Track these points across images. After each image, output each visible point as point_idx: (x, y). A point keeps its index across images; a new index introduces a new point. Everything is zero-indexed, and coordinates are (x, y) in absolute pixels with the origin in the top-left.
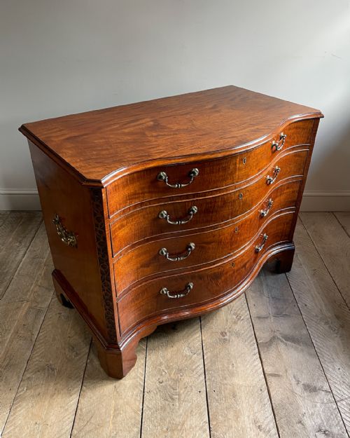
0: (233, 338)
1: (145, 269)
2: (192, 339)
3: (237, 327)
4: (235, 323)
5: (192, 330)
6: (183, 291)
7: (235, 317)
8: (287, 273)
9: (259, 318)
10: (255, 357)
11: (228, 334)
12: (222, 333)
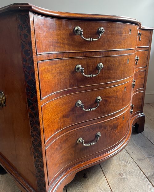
0: (129, 176)
1: (66, 119)
2: (100, 182)
3: (128, 168)
4: (126, 166)
5: (98, 176)
6: (94, 140)
7: (123, 162)
8: (142, 133)
9: (139, 160)
10: (150, 187)
11: (124, 174)
12: (120, 174)
